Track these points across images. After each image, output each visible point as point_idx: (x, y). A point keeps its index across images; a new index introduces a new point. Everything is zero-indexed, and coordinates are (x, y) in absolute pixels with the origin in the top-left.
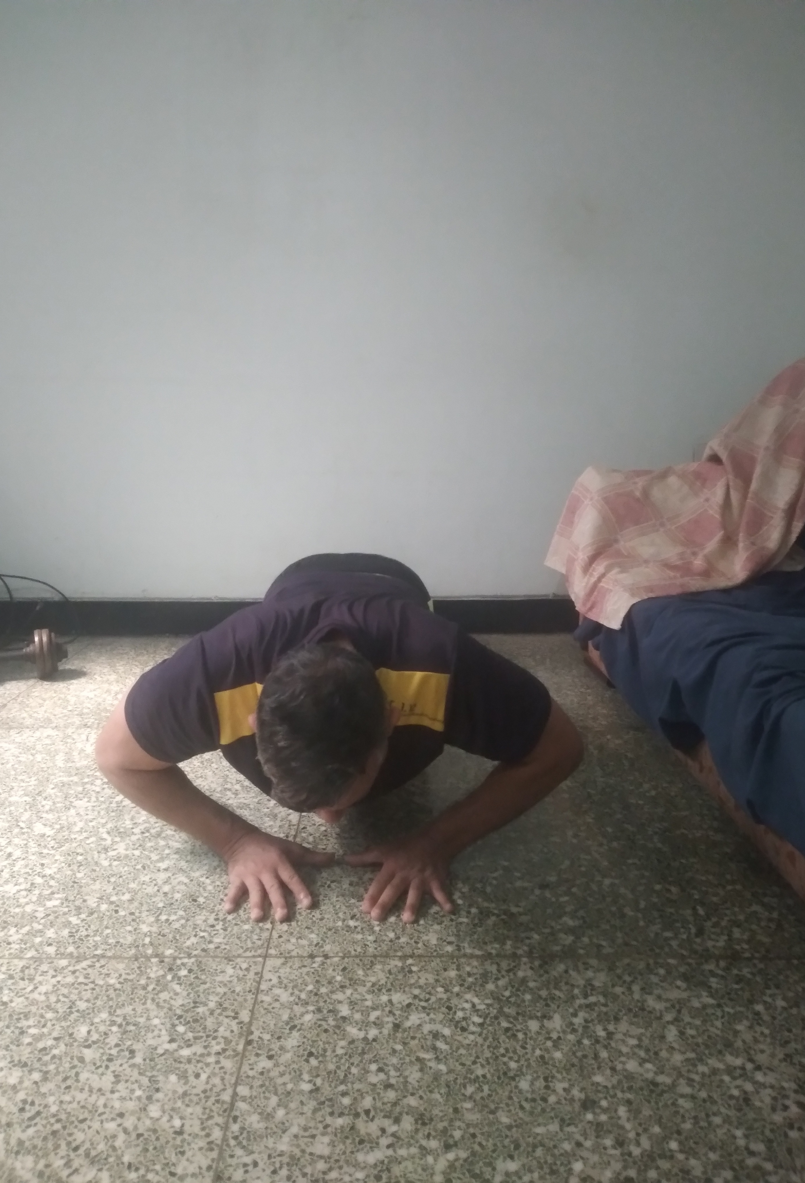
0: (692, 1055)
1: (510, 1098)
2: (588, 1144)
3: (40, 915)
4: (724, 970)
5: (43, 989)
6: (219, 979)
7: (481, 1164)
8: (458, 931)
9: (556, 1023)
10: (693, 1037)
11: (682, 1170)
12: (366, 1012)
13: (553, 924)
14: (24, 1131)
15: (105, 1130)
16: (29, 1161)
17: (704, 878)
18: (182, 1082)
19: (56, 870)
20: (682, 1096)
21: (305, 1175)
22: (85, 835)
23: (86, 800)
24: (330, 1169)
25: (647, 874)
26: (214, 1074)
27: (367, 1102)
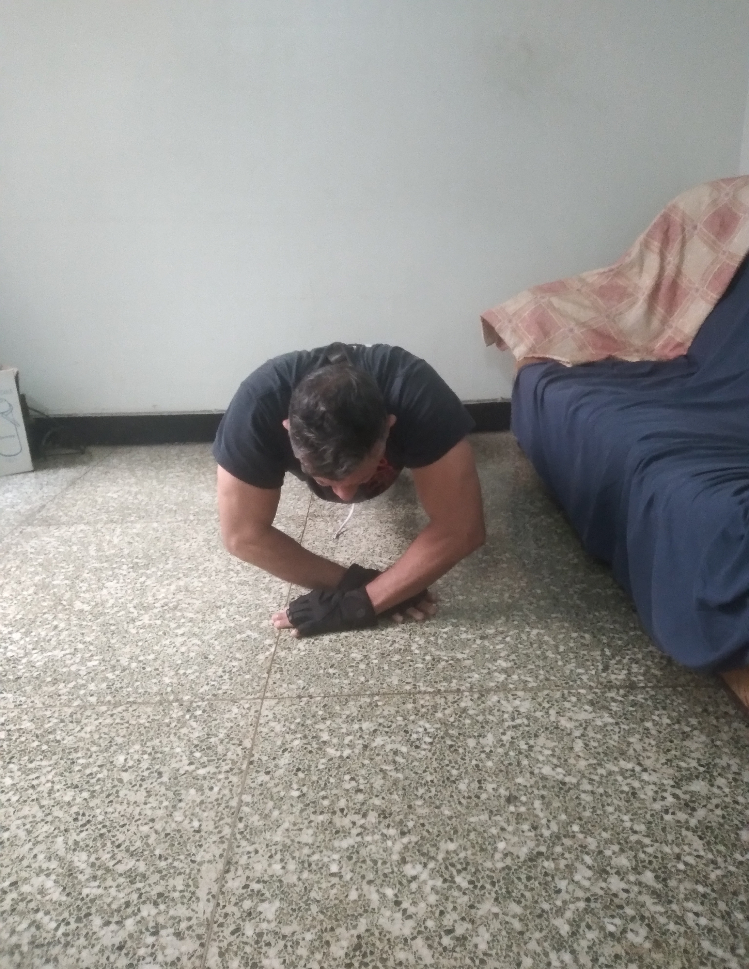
0: (595, 761)
1: (451, 796)
2: (510, 829)
3: (83, 673)
4: (623, 696)
5: (88, 729)
6: (227, 716)
7: (428, 845)
8: (416, 674)
9: (490, 739)
10: (595, 748)
11: (581, 846)
12: (342, 737)
13: (490, 666)
14: (78, 835)
15: (141, 832)
16: (84, 856)
17: (612, 627)
18: (200, 793)
19: (94, 638)
20: (584, 792)
21: (294, 858)
22: (116, 609)
23: (115, 581)
24: (313, 853)
25: (566, 625)
26: (224, 787)
27: (342, 803)
